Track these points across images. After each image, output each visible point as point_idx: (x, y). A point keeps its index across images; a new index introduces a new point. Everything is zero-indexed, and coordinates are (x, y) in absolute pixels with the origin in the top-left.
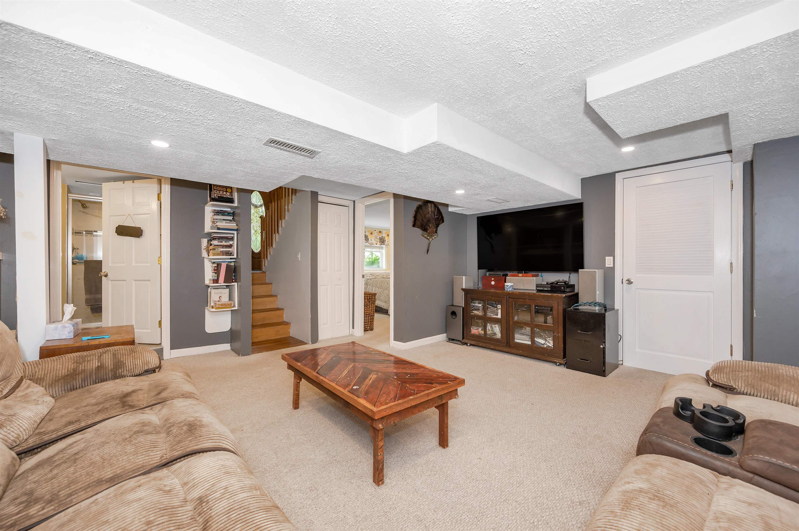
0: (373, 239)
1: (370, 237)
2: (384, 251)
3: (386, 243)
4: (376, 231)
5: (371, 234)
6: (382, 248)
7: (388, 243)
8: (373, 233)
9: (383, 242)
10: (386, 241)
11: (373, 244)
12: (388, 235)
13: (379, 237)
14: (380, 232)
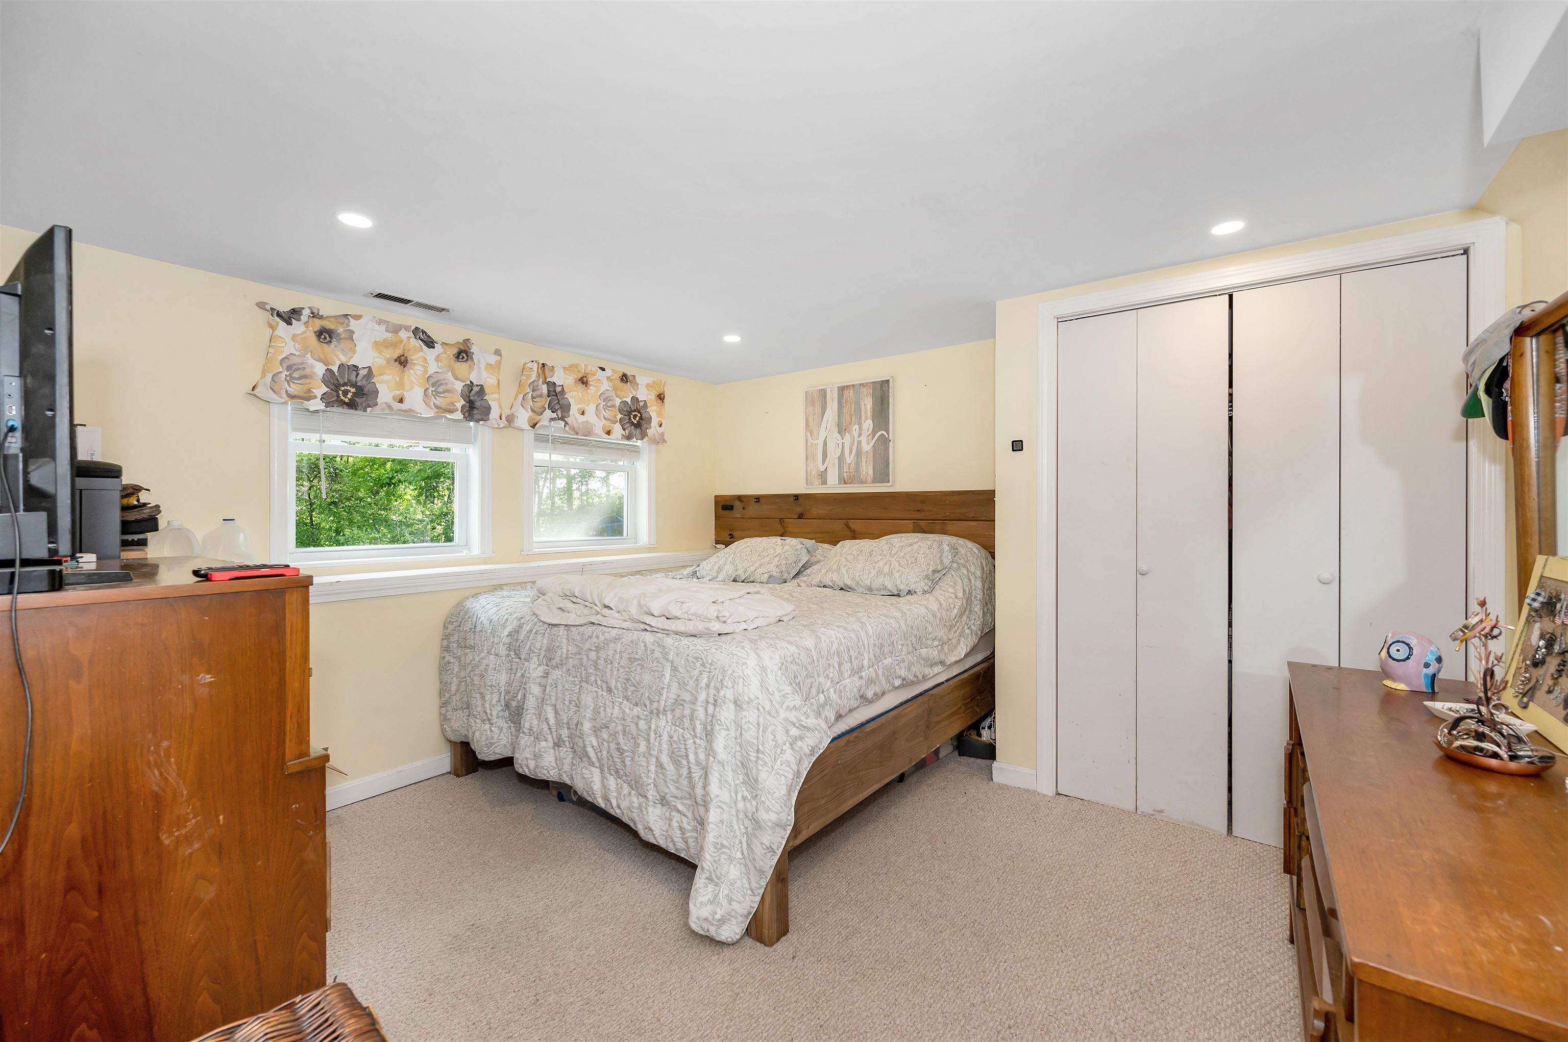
0: (591, 410)
1: (574, 396)
2: (642, 468)
3: (653, 430)
4: (608, 372)
5: (583, 381)
6: (636, 451)
7: (660, 430)
8: (591, 379)
9: (638, 426)
10: (654, 423)
11: (589, 433)
12: (661, 397)
13: (618, 402)
14: (624, 378)
